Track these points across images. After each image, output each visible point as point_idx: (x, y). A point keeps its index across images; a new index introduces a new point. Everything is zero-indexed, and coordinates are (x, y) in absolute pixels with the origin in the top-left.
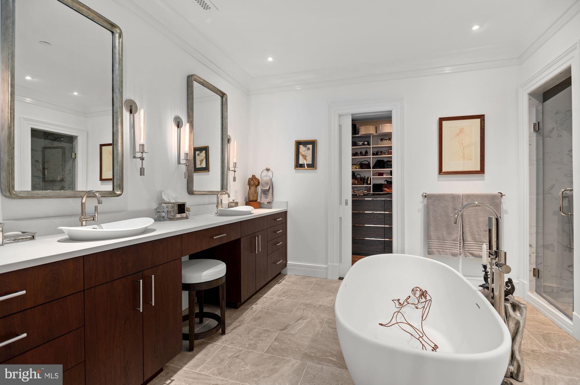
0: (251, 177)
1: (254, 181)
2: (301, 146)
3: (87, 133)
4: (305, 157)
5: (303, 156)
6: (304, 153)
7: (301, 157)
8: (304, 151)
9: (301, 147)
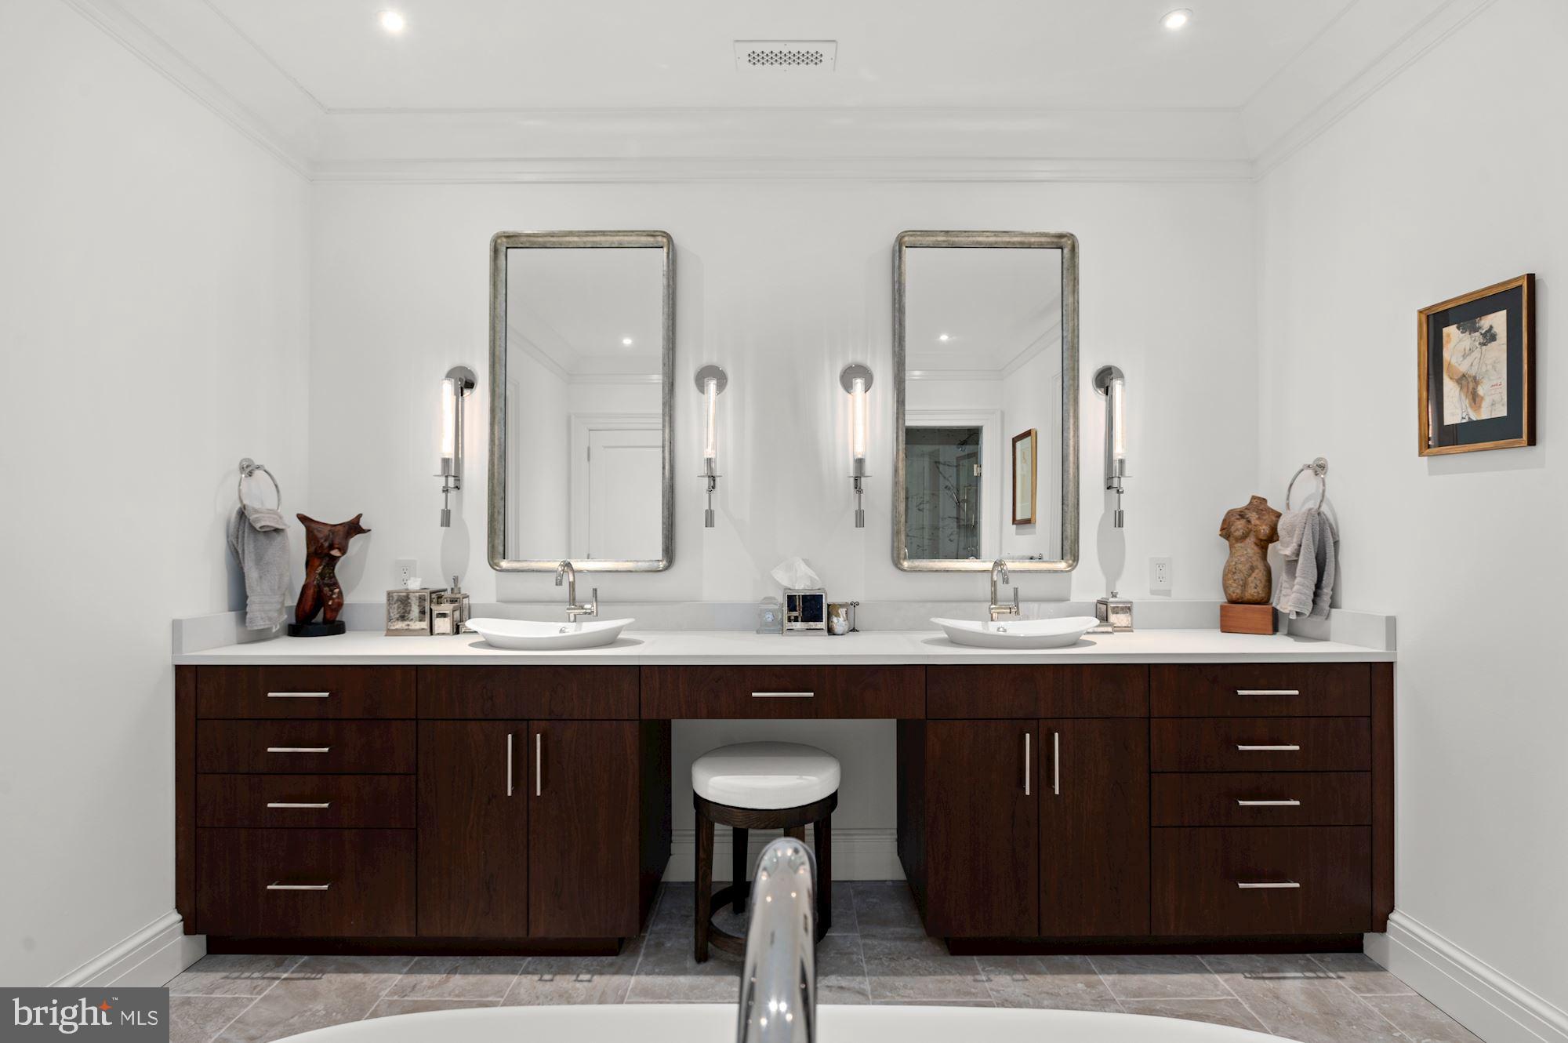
0: (1242, 502)
1: (1249, 522)
2: (1451, 332)
3: (1003, 414)
4: (1470, 385)
5: (1462, 380)
6: (1463, 367)
7: (1450, 388)
8: (1464, 356)
9: (1448, 335)
